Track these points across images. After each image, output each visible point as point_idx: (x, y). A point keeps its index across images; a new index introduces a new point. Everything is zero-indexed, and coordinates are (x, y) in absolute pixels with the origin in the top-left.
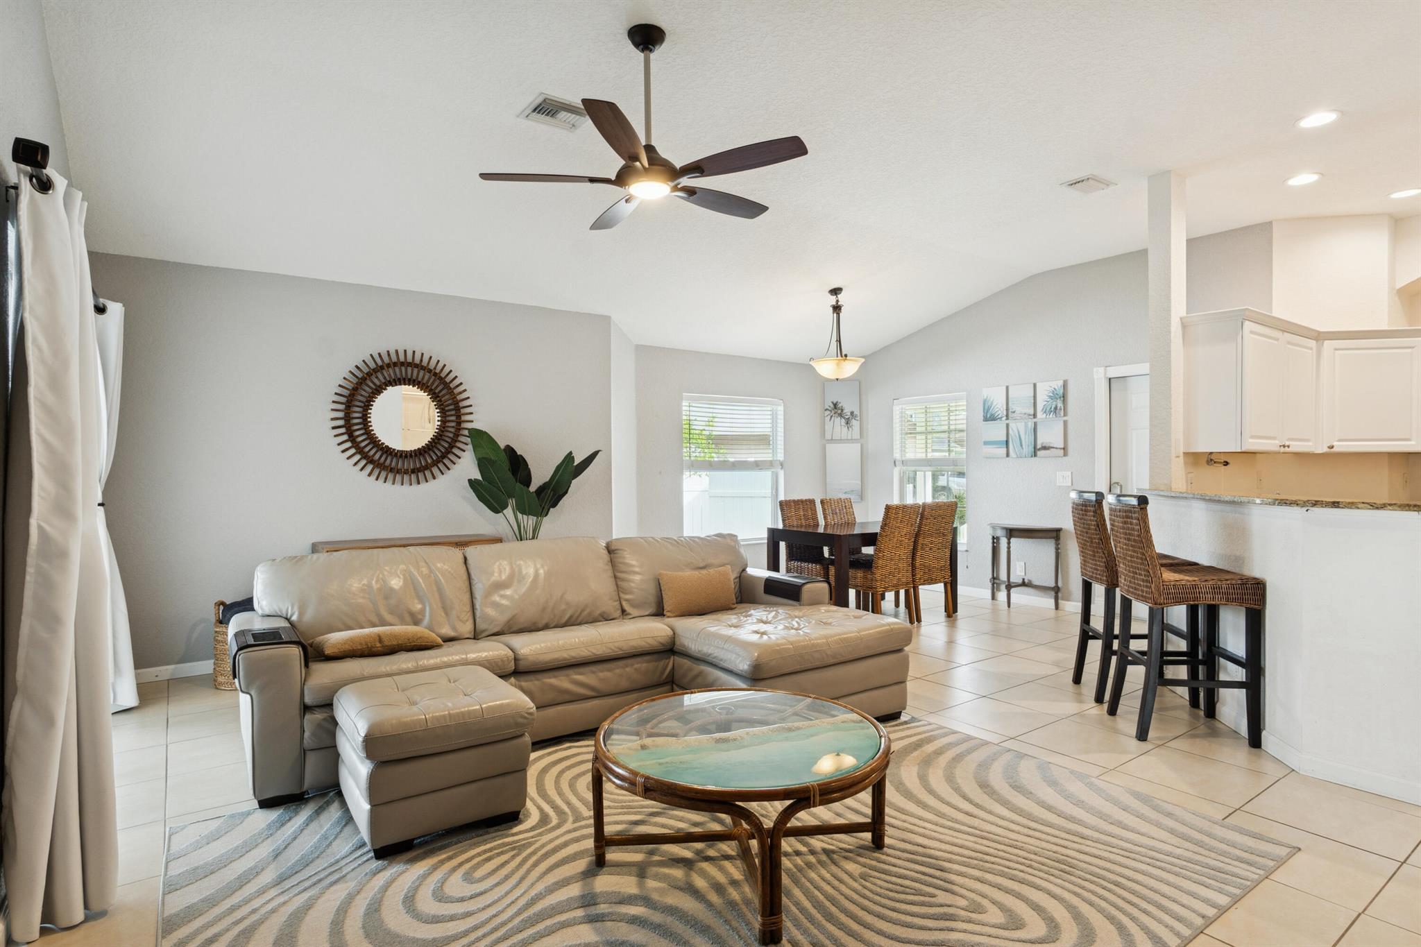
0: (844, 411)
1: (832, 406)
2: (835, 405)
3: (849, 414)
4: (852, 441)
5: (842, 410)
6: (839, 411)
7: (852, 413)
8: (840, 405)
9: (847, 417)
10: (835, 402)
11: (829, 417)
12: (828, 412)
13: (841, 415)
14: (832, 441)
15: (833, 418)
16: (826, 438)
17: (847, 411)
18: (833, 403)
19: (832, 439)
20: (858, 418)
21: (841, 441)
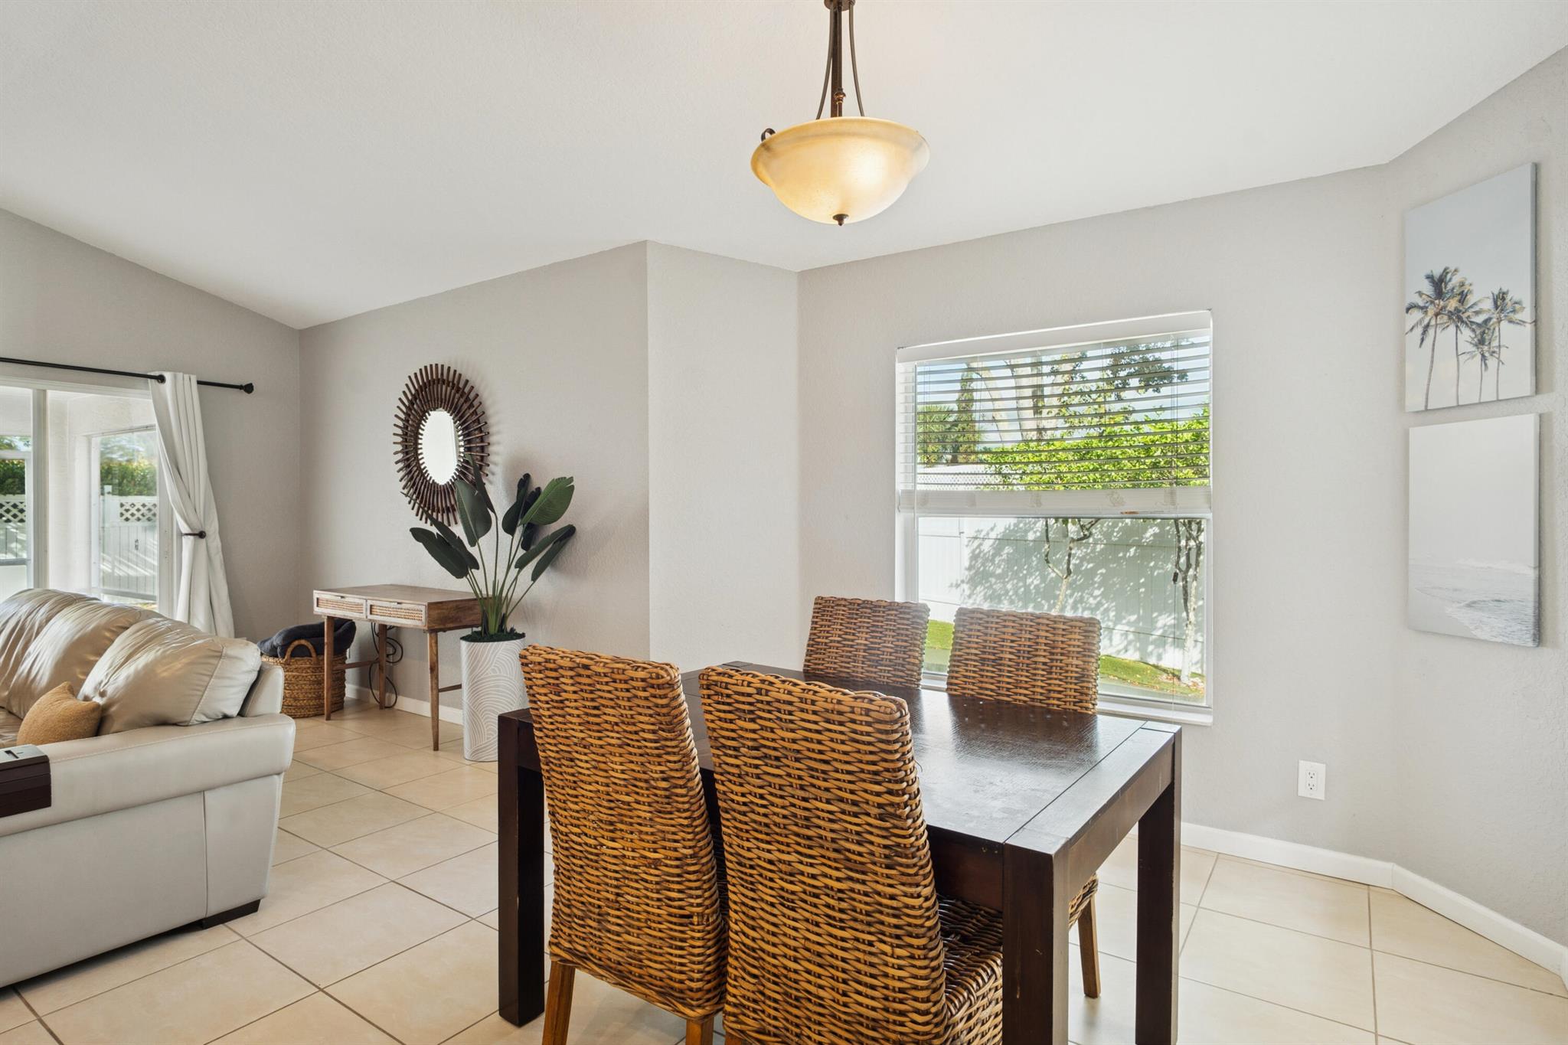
0: (1471, 299)
1: (1428, 288)
2: (1438, 284)
3: (1488, 305)
4: (1498, 405)
5: (1463, 297)
6: (1453, 304)
7: (1500, 300)
8: (1455, 281)
9: (1479, 319)
10: (1437, 273)
11: (1419, 330)
12: (1417, 315)
13: (1457, 317)
14: (1428, 413)
15: (1431, 331)
16: (1408, 410)
17: (1481, 298)
18: (1430, 277)
19: (1426, 410)
20: (1526, 315)
21: (1459, 410)
